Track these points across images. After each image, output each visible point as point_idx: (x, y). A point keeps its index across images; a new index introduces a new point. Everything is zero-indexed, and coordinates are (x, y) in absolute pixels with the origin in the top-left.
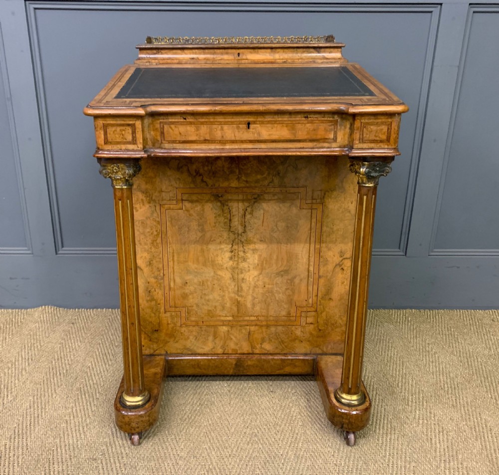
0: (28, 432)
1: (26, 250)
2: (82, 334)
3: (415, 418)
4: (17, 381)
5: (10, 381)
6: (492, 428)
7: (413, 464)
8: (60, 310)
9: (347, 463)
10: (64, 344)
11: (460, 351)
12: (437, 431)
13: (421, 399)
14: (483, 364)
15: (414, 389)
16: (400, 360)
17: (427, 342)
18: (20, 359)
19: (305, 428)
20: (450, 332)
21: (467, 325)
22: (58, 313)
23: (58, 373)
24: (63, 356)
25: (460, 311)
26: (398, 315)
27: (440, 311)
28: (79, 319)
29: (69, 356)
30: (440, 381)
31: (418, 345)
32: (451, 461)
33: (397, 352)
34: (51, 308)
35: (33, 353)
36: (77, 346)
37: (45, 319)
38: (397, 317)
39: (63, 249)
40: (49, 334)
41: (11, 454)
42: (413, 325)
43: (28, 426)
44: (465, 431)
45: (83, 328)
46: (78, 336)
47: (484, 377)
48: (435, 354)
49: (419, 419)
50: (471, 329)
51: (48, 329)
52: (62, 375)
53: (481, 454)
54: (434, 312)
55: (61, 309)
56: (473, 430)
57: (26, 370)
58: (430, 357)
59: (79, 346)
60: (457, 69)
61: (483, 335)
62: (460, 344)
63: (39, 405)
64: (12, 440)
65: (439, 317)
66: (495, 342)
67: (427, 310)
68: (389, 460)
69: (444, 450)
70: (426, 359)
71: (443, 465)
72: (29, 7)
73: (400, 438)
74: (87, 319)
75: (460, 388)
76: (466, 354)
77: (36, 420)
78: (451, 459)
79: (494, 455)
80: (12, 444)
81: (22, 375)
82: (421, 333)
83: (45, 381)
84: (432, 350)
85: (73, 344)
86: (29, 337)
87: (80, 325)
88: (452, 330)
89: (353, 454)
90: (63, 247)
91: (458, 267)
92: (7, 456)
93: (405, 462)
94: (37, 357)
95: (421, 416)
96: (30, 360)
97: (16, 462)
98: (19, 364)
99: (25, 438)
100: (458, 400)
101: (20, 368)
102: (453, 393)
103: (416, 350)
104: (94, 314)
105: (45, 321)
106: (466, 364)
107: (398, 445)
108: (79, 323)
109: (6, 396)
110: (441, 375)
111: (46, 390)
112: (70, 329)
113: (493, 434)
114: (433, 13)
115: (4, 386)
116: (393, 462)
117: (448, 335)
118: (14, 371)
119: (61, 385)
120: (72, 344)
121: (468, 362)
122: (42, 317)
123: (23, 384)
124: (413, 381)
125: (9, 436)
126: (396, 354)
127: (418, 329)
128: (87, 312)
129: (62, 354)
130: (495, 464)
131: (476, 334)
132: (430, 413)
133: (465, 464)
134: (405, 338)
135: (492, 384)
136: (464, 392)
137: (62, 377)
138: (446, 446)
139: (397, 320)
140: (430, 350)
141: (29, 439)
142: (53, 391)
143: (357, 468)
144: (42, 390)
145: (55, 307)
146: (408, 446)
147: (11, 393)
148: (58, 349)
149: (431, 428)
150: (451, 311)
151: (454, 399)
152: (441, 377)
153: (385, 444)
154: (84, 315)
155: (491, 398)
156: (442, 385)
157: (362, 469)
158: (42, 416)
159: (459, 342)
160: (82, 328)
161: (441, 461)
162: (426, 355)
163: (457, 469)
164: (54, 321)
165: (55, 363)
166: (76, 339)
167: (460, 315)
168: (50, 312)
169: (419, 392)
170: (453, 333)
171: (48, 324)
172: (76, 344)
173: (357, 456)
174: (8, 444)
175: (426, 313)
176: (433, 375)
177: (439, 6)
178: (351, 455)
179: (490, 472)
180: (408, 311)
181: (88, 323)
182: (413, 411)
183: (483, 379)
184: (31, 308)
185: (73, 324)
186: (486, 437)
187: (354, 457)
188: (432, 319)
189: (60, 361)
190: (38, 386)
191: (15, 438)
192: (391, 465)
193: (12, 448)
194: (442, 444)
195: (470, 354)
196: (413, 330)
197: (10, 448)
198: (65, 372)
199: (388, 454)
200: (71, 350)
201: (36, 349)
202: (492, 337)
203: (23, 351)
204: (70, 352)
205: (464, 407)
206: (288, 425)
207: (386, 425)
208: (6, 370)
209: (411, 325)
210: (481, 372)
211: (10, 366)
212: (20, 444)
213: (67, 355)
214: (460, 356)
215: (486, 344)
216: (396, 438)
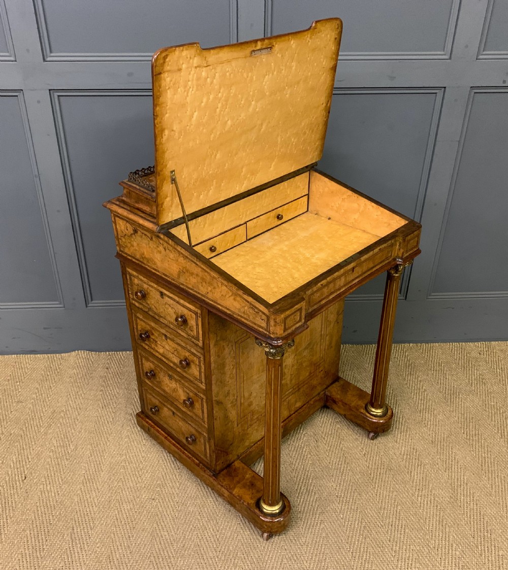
0: (96, 477)
1: (57, 304)
2: (118, 380)
3: (401, 454)
4: (73, 430)
5: (67, 431)
6: (459, 460)
7: (395, 493)
8: (92, 354)
9: (346, 494)
10: (104, 392)
11: (446, 388)
12: (417, 465)
13: (408, 436)
14: (463, 400)
15: (403, 427)
16: (394, 399)
17: (419, 379)
18: (70, 408)
19: (314, 466)
20: (440, 367)
21: (456, 359)
22: (91, 357)
23: (106, 422)
24: (106, 404)
25: (452, 344)
26: (396, 350)
27: (434, 344)
28: (112, 363)
29: (111, 403)
30: (425, 419)
31: (411, 382)
32: (424, 490)
33: (392, 390)
34: (84, 352)
35: (79, 402)
36: (116, 393)
37: (81, 364)
38: (396, 352)
39: (93, 302)
40: (88, 381)
41: (88, 496)
42: (409, 361)
43: (94, 472)
44: (438, 464)
45: (118, 373)
46: (114, 382)
47: (461, 413)
48: (424, 392)
49: (404, 455)
50: (459, 364)
51: (86, 375)
52: (110, 423)
53: (446, 483)
54: (429, 345)
55: (93, 352)
56: (444, 463)
57: (78, 420)
58: (420, 394)
59: (118, 393)
60: (458, 142)
61: (468, 369)
62: (447, 380)
63: (98, 453)
64: (85, 484)
65: (433, 352)
66: (477, 377)
67: (423, 344)
68: (377, 491)
69: (420, 481)
70: (416, 397)
71: (417, 493)
72: (54, 95)
73: (387, 472)
74: (119, 364)
75: (440, 425)
76: (451, 390)
77: (99, 467)
78: (424, 488)
79: (456, 483)
80: (86, 488)
81: (76, 425)
82: (415, 370)
83: (97, 430)
84: (422, 388)
85: (113, 391)
86: (71, 384)
87: (113, 370)
88: (443, 365)
89: (350, 487)
90: (92, 300)
91: (453, 308)
92: (85, 498)
93: (389, 492)
94: (84, 406)
95: (406, 452)
96: (78, 409)
97: (93, 503)
98: (70, 414)
99: (94, 482)
100: (437, 436)
101: (73, 417)
102: (434, 430)
103: (409, 388)
104: (124, 357)
105: (82, 366)
106: (449, 401)
107: (385, 478)
108: (112, 367)
109: (68, 445)
110: (427, 413)
111: (100, 438)
112: (106, 374)
113: (459, 466)
114: (438, 94)
115: (64, 436)
116: (380, 492)
117: (439, 371)
118: (67, 421)
119: (111, 433)
120: (111, 391)
121: (451, 398)
122: (77, 363)
123: (79, 433)
124: (403, 419)
125: (81, 482)
126: (391, 392)
127: (413, 365)
128: (118, 355)
129: (105, 401)
130: (456, 490)
131: (463, 368)
132: (414, 449)
133: (433, 492)
134: (401, 375)
135: (467, 420)
136: (443, 429)
137: (111, 426)
138: (421, 478)
139: (395, 355)
140: (421, 388)
141: (98, 483)
142: (106, 440)
143: (353, 499)
144: (97, 438)
145: (88, 352)
146: (393, 478)
147: (72, 442)
148: (100, 397)
149: (412, 462)
150: (444, 344)
151: (434, 436)
152: (427, 415)
153: (375, 478)
154: (115, 359)
155: (464, 433)
156: (426, 422)
157: (357, 499)
158: (103, 463)
159: (446, 378)
160: (116, 373)
161: (416, 490)
162: (416, 393)
163: (427, 495)
164: (89, 366)
165: (101, 411)
166: (113, 386)
167: (452, 348)
168: (84, 357)
169: (407, 431)
170: (442, 368)
171: (86, 370)
172: (115, 391)
173: (353, 489)
174: (82, 488)
175: (422, 347)
176: (420, 413)
177: (443, 89)
178: (349, 488)
179: (451, 497)
180: (406, 345)
181: (120, 367)
182: (400, 448)
183: (460, 415)
184: (65, 352)
185: (107, 369)
186: (453, 468)
187: (352, 490)
188: (426, 354)
189: (105, 409)
190: (92, 435)
191: (86, 483)
192: (378, 495)
193: (86, 491)
194: (419, 475)
195: (454, 391)
196: (409, 367)
197: (85, 492)
198: (111, 420)
199: (377, 486)
200: (112, 398)
201: (81, 398)
202: (475, 371)
203: (70, 399)
204: (111, 399)
205: (441, 442)
206: (300, 463)
207: (377, 461)
208: (61, 420)
209: (407, 360)
210: (460, 408)
211: (62, 414)
212: (92, 488)
213: (109, 402)
214: (445, 393)
215: (469, 379)
216: (385, 472)
